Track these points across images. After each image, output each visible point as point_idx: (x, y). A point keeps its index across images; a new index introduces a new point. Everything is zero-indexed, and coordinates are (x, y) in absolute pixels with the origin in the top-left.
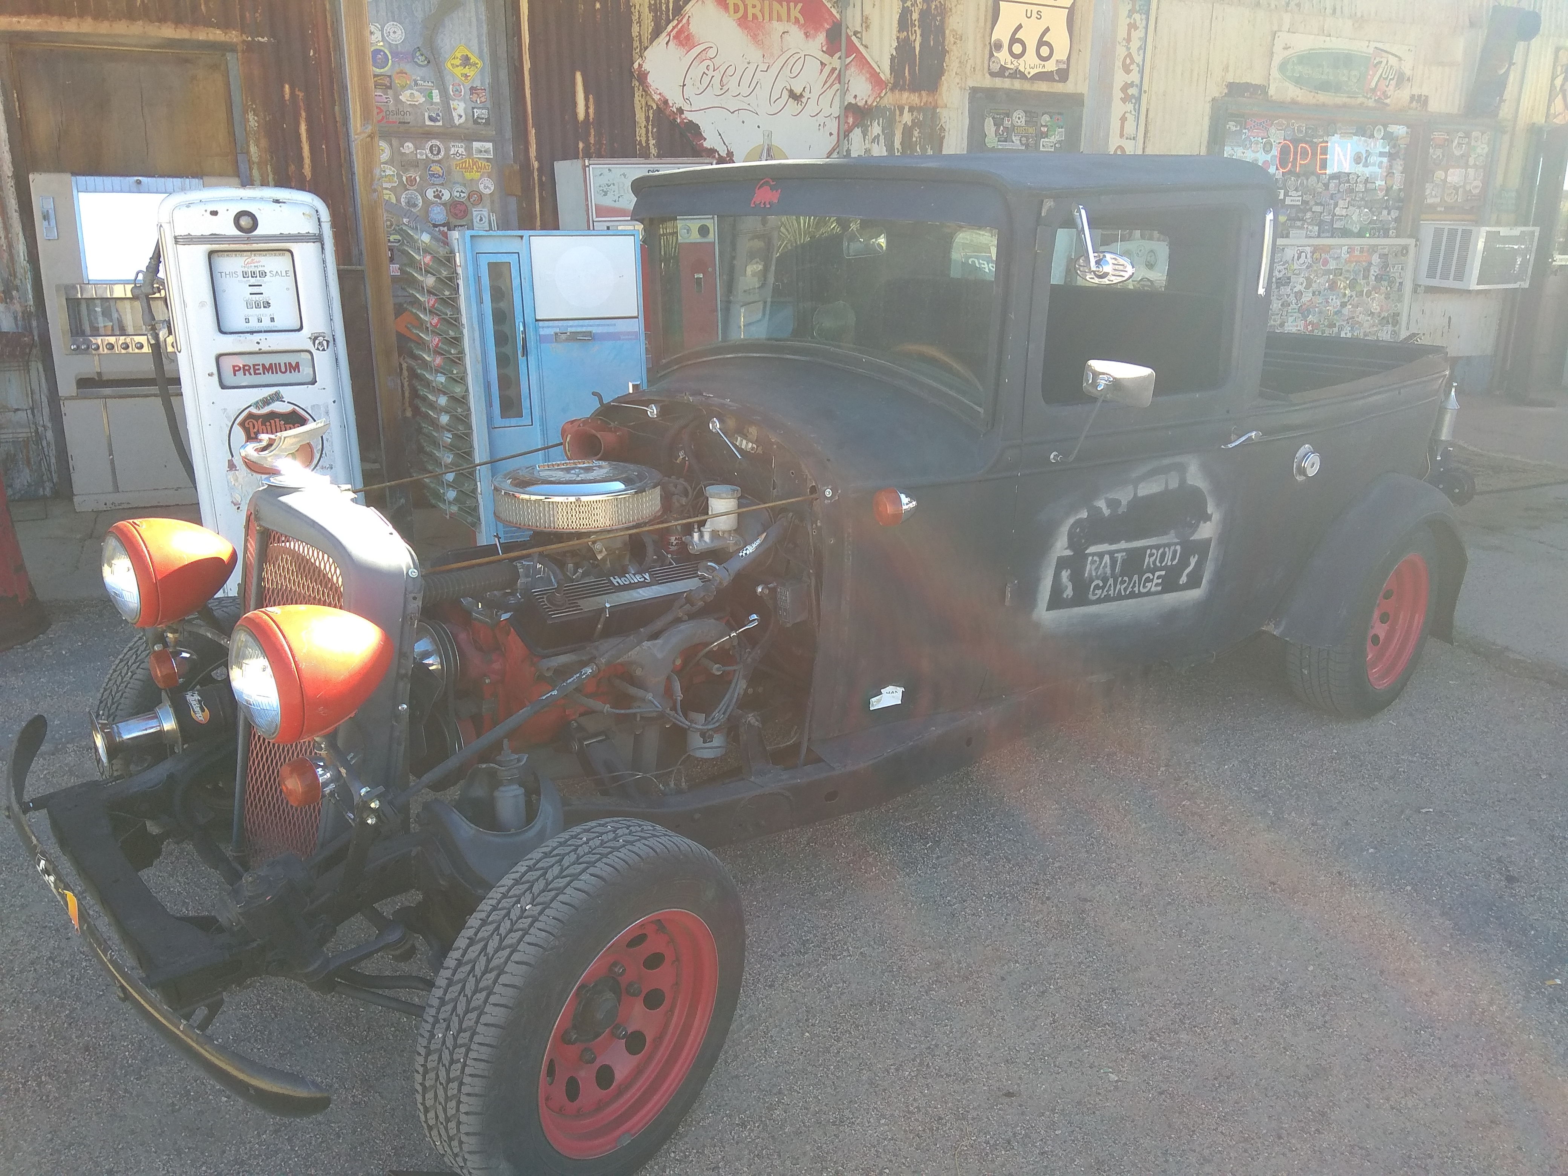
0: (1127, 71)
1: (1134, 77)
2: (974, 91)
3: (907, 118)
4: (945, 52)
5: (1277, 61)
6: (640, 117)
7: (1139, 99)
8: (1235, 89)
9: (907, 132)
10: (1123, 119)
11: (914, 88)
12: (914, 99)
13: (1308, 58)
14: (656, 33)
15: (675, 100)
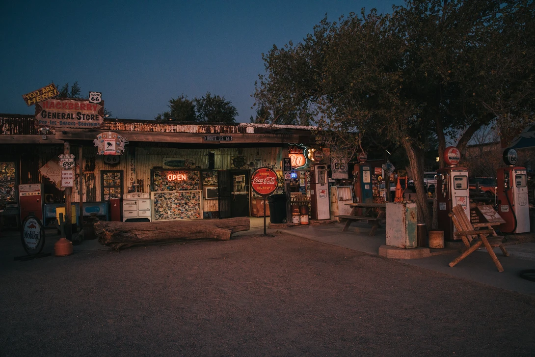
0: (132, 166)
1: (133, 167)
2: (101, 171)
3: (88, 175)
4: (95, 165)
5: (164, 163)
6: (40, 178)
7: (134, 170)
8: (155, 168)
9: (88, 177)
10: (132, 173)
11: (89, 170)
12: (90, 172)
13: (169, 162)
14: (42, 166)
15: (45, 175)
